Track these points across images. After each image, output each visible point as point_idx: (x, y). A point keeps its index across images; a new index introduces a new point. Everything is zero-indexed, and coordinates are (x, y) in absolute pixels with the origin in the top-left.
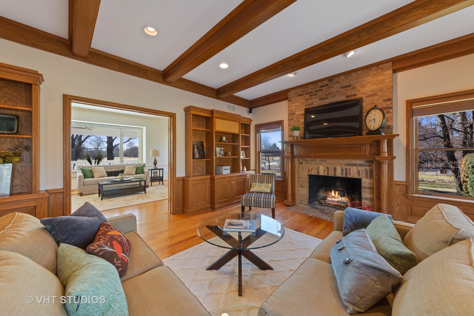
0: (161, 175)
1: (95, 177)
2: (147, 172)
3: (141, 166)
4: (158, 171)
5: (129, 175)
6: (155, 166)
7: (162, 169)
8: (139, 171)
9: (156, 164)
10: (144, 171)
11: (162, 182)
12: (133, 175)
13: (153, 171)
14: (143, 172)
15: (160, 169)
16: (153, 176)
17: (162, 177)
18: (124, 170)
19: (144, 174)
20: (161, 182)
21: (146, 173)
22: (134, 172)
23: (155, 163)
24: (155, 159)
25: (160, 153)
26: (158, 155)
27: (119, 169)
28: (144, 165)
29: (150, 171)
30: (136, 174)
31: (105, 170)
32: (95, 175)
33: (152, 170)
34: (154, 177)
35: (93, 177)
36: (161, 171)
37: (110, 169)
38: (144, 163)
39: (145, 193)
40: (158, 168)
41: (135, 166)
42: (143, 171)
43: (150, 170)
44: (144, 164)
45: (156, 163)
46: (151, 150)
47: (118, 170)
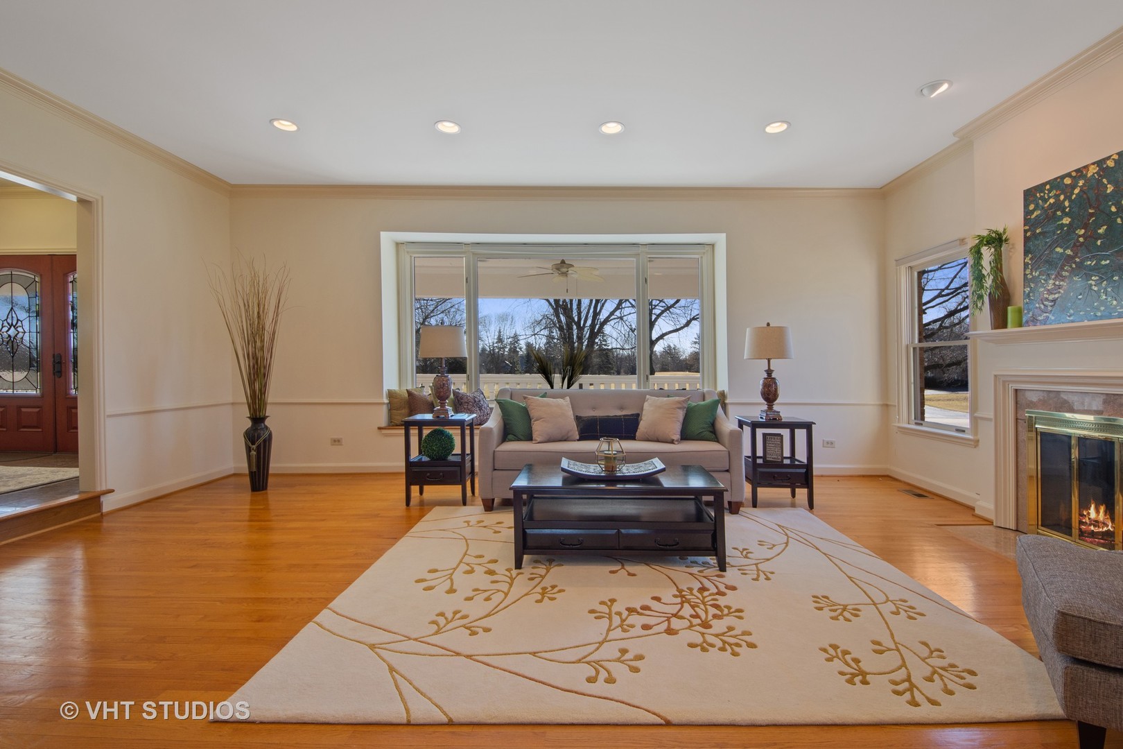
0: (801, 456)
1: (535, 436)
2: (732, 433)
3: (708, 400)
4: (786, 433)
5: (658, 441)
6: (770, 407)
7: (808, 426)
8: (697, 426)
9: (775, 396)
10: (718, 426)
11: (805, 491)
12: (672, 442)
13: (760, 432)
14: (713, 433)
15: (792, 426)
16: (760, 453)
17: (809, 466)
18: (638, 415)
19: (718, 441)
20: (802, 493)
21: (726, 440)
22: (675, 430)
23: (770, 394)
24: (769, 372)
25: (793, 341)
26: (782, 353)
27: (622, 408)
28: (722, 399)
29: (747, 430)
30: (685, 436)
31: (570, 414)
32: (538, 428)
33: (755, 426)
34: (767, 463)
35: (529, 438)
36: (801, 434)
37: (594, 408)
38: (719, 389)
39: (722, 566)
40: (786, 414)
41: (679, 402)
42: (713, 425)
43: (747, 424)
44: (723, 395)
45: (776, 390)
46: (748, 329)
47: (619, 413)
